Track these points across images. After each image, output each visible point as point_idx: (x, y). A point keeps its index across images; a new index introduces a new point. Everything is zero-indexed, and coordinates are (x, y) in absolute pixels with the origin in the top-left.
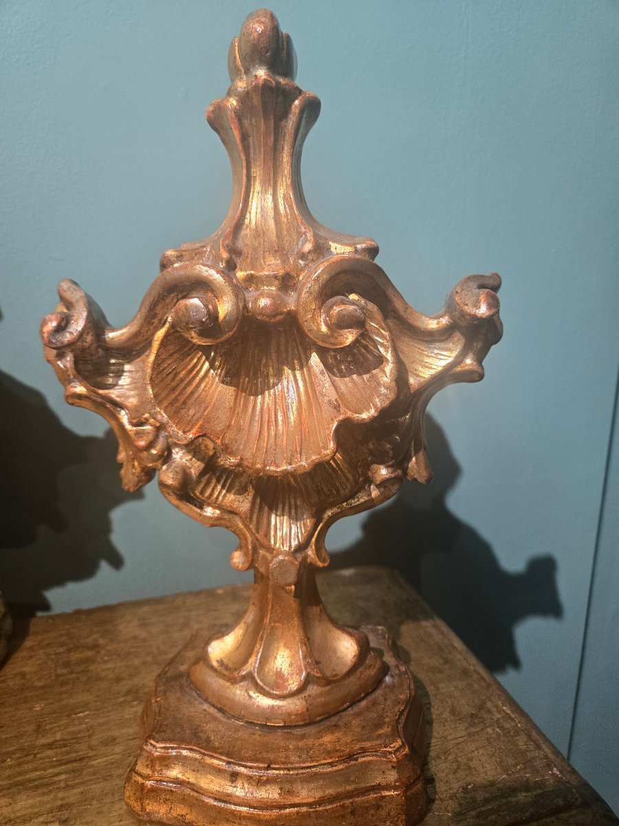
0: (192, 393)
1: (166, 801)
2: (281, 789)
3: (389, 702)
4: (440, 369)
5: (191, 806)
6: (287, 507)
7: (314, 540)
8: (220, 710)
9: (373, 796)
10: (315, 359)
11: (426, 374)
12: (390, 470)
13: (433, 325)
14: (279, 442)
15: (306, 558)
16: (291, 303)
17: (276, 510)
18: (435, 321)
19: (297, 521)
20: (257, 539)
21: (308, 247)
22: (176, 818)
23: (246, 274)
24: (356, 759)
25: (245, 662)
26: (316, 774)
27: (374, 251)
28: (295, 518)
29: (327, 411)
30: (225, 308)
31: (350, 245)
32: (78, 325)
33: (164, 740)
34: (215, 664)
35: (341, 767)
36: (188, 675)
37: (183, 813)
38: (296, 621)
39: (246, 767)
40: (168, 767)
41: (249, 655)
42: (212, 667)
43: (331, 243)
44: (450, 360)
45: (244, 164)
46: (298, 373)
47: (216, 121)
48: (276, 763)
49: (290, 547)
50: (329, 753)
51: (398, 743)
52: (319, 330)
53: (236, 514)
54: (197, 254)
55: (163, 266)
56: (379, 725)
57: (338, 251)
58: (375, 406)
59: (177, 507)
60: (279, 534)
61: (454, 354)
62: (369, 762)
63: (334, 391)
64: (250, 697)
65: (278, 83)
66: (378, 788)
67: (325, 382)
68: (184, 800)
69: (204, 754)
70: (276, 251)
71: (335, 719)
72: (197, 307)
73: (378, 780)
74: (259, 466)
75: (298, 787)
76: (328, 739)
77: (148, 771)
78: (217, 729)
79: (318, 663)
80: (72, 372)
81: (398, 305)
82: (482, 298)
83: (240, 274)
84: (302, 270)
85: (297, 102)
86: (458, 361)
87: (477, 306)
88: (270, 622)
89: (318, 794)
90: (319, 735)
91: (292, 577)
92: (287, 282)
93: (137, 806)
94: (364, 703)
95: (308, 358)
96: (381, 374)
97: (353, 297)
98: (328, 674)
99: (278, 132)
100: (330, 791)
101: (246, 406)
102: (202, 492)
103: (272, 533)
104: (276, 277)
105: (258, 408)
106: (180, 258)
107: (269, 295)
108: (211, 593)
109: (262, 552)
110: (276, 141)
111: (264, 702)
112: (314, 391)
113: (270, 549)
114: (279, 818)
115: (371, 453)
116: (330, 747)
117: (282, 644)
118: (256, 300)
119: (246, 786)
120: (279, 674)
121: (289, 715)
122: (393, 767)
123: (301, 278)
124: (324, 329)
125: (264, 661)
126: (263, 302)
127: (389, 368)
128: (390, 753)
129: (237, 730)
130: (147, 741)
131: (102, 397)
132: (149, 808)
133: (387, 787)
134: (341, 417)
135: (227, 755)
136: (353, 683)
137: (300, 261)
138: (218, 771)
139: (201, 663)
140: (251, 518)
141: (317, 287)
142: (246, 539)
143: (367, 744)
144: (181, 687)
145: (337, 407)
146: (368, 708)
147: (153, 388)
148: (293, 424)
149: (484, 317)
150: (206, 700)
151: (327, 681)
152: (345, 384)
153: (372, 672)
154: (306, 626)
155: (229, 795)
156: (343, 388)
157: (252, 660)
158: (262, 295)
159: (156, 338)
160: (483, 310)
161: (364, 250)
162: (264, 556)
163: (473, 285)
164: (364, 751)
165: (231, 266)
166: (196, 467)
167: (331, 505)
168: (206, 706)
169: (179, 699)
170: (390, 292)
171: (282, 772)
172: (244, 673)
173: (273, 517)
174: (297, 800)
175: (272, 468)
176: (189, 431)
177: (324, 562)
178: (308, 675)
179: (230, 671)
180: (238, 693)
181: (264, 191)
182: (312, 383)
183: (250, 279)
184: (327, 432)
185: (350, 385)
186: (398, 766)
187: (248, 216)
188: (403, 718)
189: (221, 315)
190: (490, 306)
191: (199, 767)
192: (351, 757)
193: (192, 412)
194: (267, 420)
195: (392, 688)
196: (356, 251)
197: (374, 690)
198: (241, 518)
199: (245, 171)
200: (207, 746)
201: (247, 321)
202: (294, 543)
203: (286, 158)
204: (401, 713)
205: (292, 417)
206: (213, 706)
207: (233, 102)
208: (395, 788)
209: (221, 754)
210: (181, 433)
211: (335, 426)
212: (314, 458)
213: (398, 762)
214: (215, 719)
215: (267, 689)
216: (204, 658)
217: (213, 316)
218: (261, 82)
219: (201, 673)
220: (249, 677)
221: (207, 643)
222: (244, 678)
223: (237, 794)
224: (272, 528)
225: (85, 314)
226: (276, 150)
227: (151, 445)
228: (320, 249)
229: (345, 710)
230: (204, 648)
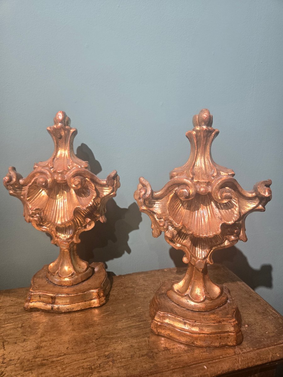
0: (178, 212)
1: (164, 329)
2: (199, 328)
3: (230, 308)
4: (251, 208)
5: (172, 331)
6: (201, 245)
7: (209, 256)
8: (178, 305)
9: (226, 334)
10: (213, 203)
11: (248, 209)
12: (235, 237)
13: (250, 195)
14: (203, 227)
15: (206, 261)
16: (210, 189)
17: (197, 246)
18: (251, 194)
19: (204, 249)
20: (192, 254)
21: (215, 174)
22: (167, 334)
23: (197, 181)
24: (221, 323)
25: (186, 291)
26: (210, 325)
27: (233, 175)
28: (203, 248)
29: (218, 220)
30: (192, 191)
31: (227, 173)
32: (149, 192)
33: (163, 311)
34: (176, 291)
35: (217, 324)
36: (166, 294)
37: (169, 333)
38: (202, 280)
39: (189, 321)
40: (164, 319)
41: (187, 289)
42: (175, 292)
43: (221, 172)
44: (255, 206)
45: (196, 149)
46: (208, 207)
47: (189, 136)
48: (197, 321)
49: (202, 257)
50: (213, 320)
51: (234, 320)
52: (218, 198)
53: (186, 246)
54: (182, 173)
55: (172, 177)
56: (227, 314)
57: (223, 174)
58: (233, 220)
59: (168, 243)
60: (198, 253)
61: (256, 204)
62: (225, 324)
63: (220, 215)
64: (188, 301)
65: (209, 129)
66: (228, 332)
67: (216, 210)
68: (169, 329)
69: (175, 316)
70: (205, 174)
71: (213, 311)
72: (186, 192)
73: (228, 329)
74: (198, 234)
75: (204, 328)
76: (212, 316)
77: (159, 320)
78: (178, 309)
79: (208, 293)
80: (143, 203)
81: (240, 189)
82: (266, 191)
83: (195, 181)
84: (213, 180)
85: (213, 133)
86: (257, 206)
87: (265, 192)
88: (194, 280)
89: (210, 331)
90: (209, 315)
91: (203, 267)
92: (208, 184)
93: (155, 330)
94: (222, 307)
95: (211, 203)
96: (234, 210)
97: (227, 188)
98: (212, 297)
99: (207, 141)
100: (214, 331)
101: (192, 216)
102: (177, 239)
103: (196, 253)
104: (205, 182)
105: (196, 217)
106: (177, 175)
107: (204, 188)
108: (162, 271)
109: (193, 258)
110: (206, 142)
111: (192, 303)
112: (213, 213)
113: (196, 258)
114: (198, 337)
115: (229, 232)
116: (213, 318)
117: (197, 287)
118: (200, 189)
119: (189, 326)
120: (197, 295)
121: (200, 308)
122: (233, 326)
123: (213, 183)
124: (220, 198)
125: (192, 291)
126: (202, 189)
127: (237, 209)
128: (232, 322)
129: (184, 311)
130: (157, 311)
131: (150, 210)
132: (159, 331)
133: (231, 332)
134: (223, 222)
135: (183, 317)
136: (219, 301)
137: (212, 178)
138: (180, 322)
139: (171, 290)
140: (190, 248)
141: (218, 187)
142: (188, 254)
143: (224, 319)
144: (164, 297)
145: (221, 219)
146: (223, 309)
147: (168, 211)
148: (206, 222)
149: (267, 196)
150: (173, 301)
151: (211, 299)
152: (223, 212)
153: (224, 298)
154: (205, 282)
155: (184, 329)
156: (223, 213)
157: (188, 291)
158: (201, 187)
159: (170, 197)
160: (267, 194)
161: (231, 175)
162: (193, 260)
163: (263, 185)
164: (224, 321)
165: (193, 179)
166: (175, 232)
167: (215, 246)
168: (173, 303)
169: (164, 300)
170: (238, 186)
171: (199, 323)
172: (186, 294)
173: (196, 248)
174: (204, 332)
175: (202, 235)
176: (179, 224)
177: (212, 263)
178: (206, 296)
179: (181, 293)
180: (184, 300)
181: (201, 156)
182: (213, 211)
183: (198, 182)
184: (218, 226)
185: (225, 212)
186: (234, 326)
187: (196, 163)
188: (235, 313)
189: (191, 193)
190: (269, 193)
191: (174, 320)
192: (220, 322)
193: (178, 218)
194: (199, 220)
195: (230, 304)
196: (229, 175)
197: (225, 304)
198: (187, 247)
199: (196, 151)
200: (176, 314)
201: (198, 195)
202: (203, 256)
203: (208, 147)
204: (234, 311)
205: (206, 220)
206: (175, 303)
207: (194, 133)
208: (233, 333)
209: (181, 317)
210: (177, 224)
211: (221, 224)
212: (214, 233)
213: (234, 325)
214: (177, 307)
215: (193, 300)
216: (172, 289)
217: (189, 194)
218: (204, 129)
219: (171, 293)
220: (188, 295)
221: (173, 284)
222: (186, 296)
223: (186, 328)
224: (196, 251)
225: (150, 189)
226: (206, 145)
227: (164, 225)
228: (219, 174)
229: (216, 309)
230: (172, 286)
